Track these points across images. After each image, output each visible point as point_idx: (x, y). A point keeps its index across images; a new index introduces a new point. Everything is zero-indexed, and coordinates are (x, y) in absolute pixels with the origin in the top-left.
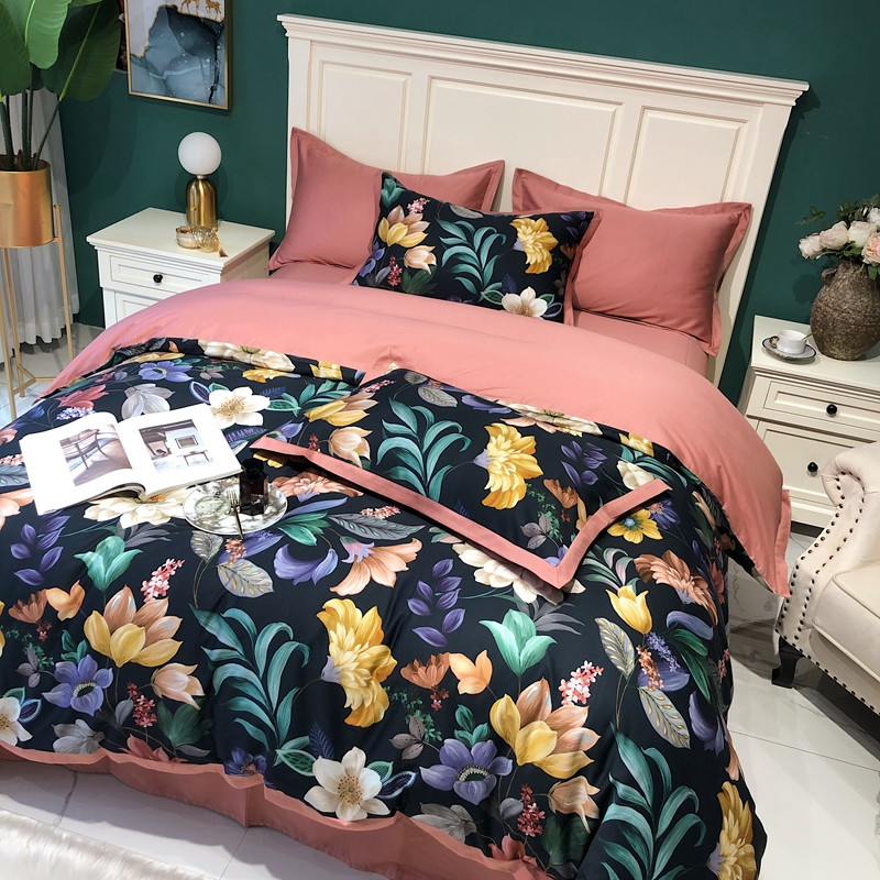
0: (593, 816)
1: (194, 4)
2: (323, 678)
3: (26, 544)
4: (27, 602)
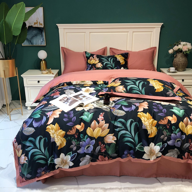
1: (36, 25)
2: (143, 128)
3: (67, 118)
4: (71, 130)
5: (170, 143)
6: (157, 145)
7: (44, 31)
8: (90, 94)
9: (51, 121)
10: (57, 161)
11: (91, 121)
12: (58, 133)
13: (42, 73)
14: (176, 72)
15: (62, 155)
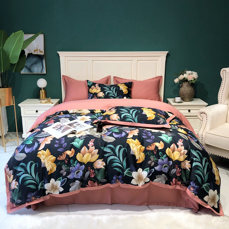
0: (190, 167)
1: (36, 52)
2: (131, 154)
3: (58, 144)
4: (62, 155)
5: (157, 168)
6: (144, 170)
7: (44, 58)
8: (85, 122)
9: (42, 146)
10: (47, 186)
11: (82, 147)
12: (48, 158)
13: (41, 103)
14: (182, 102)
15: (52, 180)
